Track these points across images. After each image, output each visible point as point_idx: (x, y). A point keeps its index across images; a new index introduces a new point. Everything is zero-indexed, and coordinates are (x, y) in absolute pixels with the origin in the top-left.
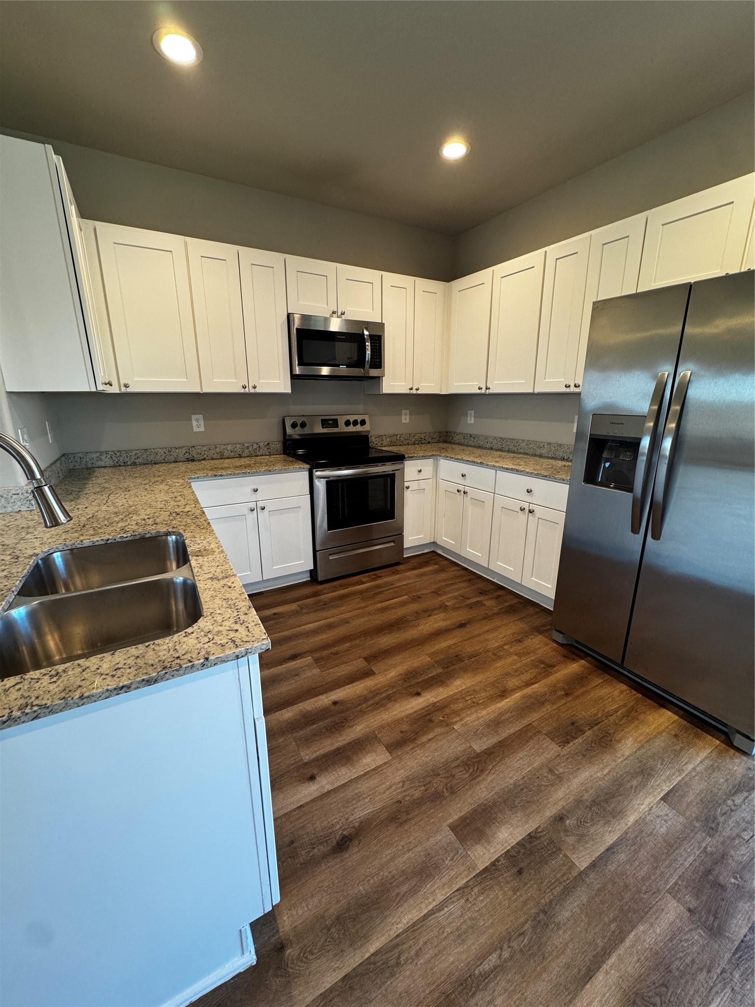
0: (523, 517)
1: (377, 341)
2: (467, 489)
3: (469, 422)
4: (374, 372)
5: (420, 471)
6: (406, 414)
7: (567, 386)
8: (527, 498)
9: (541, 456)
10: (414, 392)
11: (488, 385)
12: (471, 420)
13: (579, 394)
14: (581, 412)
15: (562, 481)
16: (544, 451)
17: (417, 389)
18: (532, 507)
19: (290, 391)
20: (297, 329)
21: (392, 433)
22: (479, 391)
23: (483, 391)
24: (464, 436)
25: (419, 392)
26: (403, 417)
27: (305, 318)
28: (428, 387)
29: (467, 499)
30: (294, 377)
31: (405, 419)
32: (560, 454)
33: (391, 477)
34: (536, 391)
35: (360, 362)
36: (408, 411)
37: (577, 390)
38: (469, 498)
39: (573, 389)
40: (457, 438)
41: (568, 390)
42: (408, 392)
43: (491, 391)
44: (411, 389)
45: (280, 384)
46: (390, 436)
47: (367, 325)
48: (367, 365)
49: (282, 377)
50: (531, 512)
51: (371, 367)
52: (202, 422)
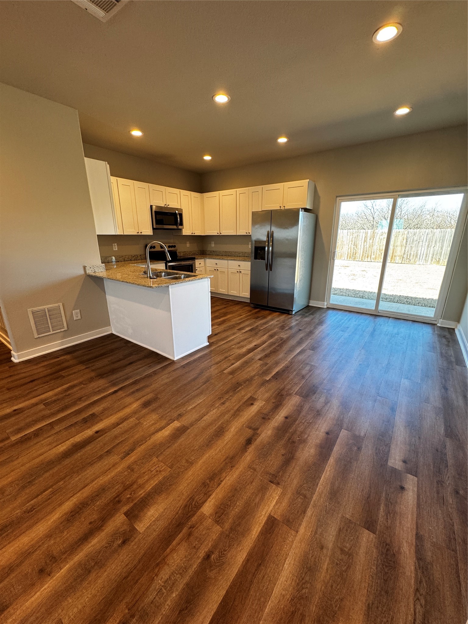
0: (238, 274)
1: (181, 215)
2: (218, 269)
3: (212, 246)
4: (180, 227)
5: (200, 264)
6: (188, 243)
7: (247, 233)
8: (239, 268)
9: (240, 256)
10: (193, 234)
11: (221, 232)
12: (213, 245)
13: (251, 235)
14: (252, 241)
15: (248, 261)
16: (241, 255)
17: (194, 234)
18: (240, 271)
19: (152, 234)
20: (155, 211)
21: (184, 251)
22: (218, 234)
23: (219, 234)
24: (211, 252)
25: (195, 235)
26: (187, 244)
27: (157, 207)
28: (198, 233)
29: (218, 272)
30: (153, 229)
31: (188, 245)
32: (246, 255)
33: (192, 265)
34: (237, 234)
35: (176, 223)
36: (189, 242)
37: (249, 234)
38: (219, 272)
39: (248, 234)
40: (208, 253)
41: (247, 234)
42: (191, 234)
43: (222, 234)
44: (192, 233)
45: (148, 231)
46: (184, 252)
47: (177, 209)
48: (178, 225)
49: (150, 229)
50: (240, 272)
51: (180, 225)
52: (116, 247)
